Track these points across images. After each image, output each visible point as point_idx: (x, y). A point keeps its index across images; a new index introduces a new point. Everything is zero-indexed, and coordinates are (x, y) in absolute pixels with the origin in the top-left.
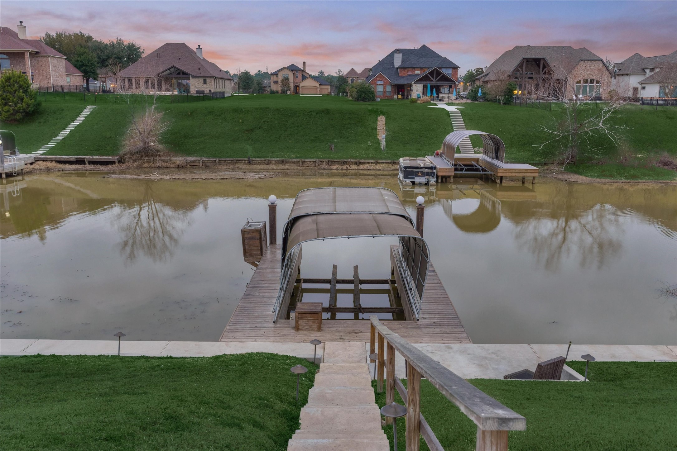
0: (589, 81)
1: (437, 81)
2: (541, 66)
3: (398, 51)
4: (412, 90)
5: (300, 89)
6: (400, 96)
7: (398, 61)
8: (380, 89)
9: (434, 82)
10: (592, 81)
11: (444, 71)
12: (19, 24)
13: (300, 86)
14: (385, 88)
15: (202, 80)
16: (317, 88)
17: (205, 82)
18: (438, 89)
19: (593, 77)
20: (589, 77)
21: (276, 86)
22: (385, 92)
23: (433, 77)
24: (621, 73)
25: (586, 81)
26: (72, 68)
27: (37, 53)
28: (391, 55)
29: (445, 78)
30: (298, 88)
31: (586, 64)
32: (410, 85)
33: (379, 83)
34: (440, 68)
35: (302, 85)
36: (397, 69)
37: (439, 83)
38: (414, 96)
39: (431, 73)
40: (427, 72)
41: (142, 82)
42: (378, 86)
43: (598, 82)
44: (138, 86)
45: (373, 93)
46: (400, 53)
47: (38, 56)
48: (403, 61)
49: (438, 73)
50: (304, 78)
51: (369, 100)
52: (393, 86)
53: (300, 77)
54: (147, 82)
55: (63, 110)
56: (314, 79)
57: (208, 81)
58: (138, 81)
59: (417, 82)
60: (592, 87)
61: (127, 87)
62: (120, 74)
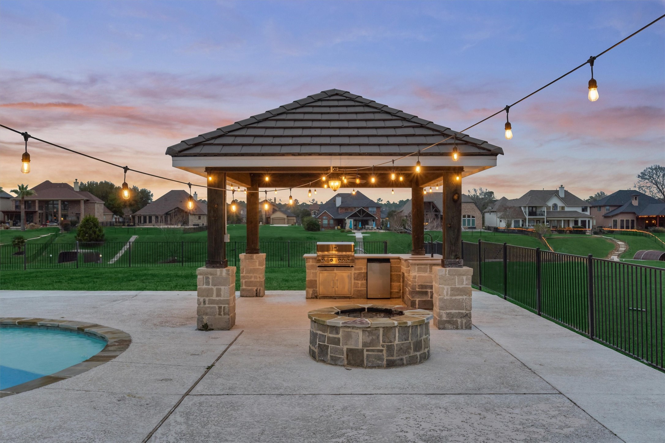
0: (467, 216)
1: (364, 216)
2: (431, 207)
3: (339, 195)
4: (346, 224)
5: (271, 220)
6: (339, 227)
7: (339, 202)
8: (325, 222)
9: (361, 217)
10: (469, 216)
12: (75, 181)
13: (271, 217)
14: (329, 221)
15: (197, 217)
16: (284, 219)
17: (200, 218)
19: (469, 214)
22: (329, 224)
23: (360, 215)
24: (493, 210)
26: (107, 210)
27: (88, 200)
28: (334, 199)
29: (368, 215)
30: (269, 219)
32: (345, 220)
33: (324, 218)
35: (272, 217)
36: (338, 208)
37: (365, 218)
38: (347, 228)
39: (359, 212)
40: (358, 210)
41: (153, 218)
42: (324, 220)
43: (473, 217)
44: (150, 221)
45: (318, 225)
46: (340, 196)
47: (88, 203)
48: (342, 202)
49: (364, 212)
51: (315, 230)
52: (335, 220)
54: (157, 219)
55: (117, 238)
56: (282, 212)
57: (202, 217)
58: (150, 218)
59: (348, 218)
60: (469, 221)
61: (142, 222)
62: (138, 213)
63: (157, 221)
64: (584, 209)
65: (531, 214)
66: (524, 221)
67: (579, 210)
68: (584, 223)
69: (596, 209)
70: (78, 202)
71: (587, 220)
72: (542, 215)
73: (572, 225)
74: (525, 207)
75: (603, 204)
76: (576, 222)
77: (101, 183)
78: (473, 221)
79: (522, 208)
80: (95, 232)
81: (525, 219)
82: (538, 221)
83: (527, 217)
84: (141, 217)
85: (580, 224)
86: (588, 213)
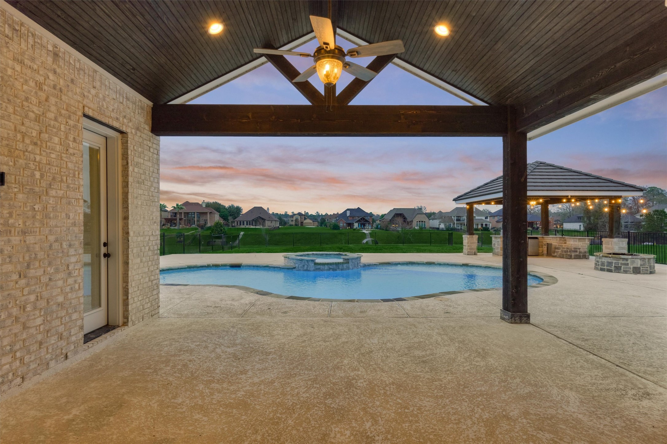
2: (402, 216)
3: (348, 210)
4: (354, 225)
5: (304, 224)
6: (349, 228)
7: (348, 214)
8: (341, 225)
9: (363, 222)
10: (422, 222)
11: (366, 218)
12: (203, 201)
14: (343, 224)
15: (270, 222)
16: (311, 223)
17: (271, 222)
18: (364, 225)
20: (421, 220)
21: (292, 222)
22: (343, 226)
24: (435, 218)
25: (420, 222)
26: (221, 217)
27: (211, 212)
28: (346, 211)
29: (367, 221)
30: (302, 223)
31: (419, 215)
32: (353, 223)
33: (341, 222)
34: (365, 217)
35: (305, 222)
36: (348, 217)
38: (355, 227)
39: (361, 219)
40: (359, 218)
41: (245, 223)
43: (424, 222)
44: (243, 224)
45: (339, 226)
47: (211, 214)
48: (350, 214)
49: (364, 219)
50: (305, 219)
51: (337, 229)
52: (347, 223)
53: (303, 218)
54: (247, 222)
56: (310, 219)
57: (273, 222)
58: (243, 222)
59: (356, 222)
60: (422, 224)
61: (239, 224)
62: (236, 219)
63: (247, 224)
64: (486, 218)
65: (457, 220)
66: (454, 224)
67: (484, 218)
68: (486, 225)
69: (492, 218)
70: (206, 213)
71: (488, 223)
72: (464, 221)
73: (480, 227)
74: (454, 217)
75: (495, 215)
76: (482, 225)
77: (213, 203)
78: (425, 224)
79: (453, 217)
80: (221, 230)
81: (454, 223)
82: (461, 224)
83: (456, 222)
84: (238, 222)
85: (484, 226)
86: (488, 220)
